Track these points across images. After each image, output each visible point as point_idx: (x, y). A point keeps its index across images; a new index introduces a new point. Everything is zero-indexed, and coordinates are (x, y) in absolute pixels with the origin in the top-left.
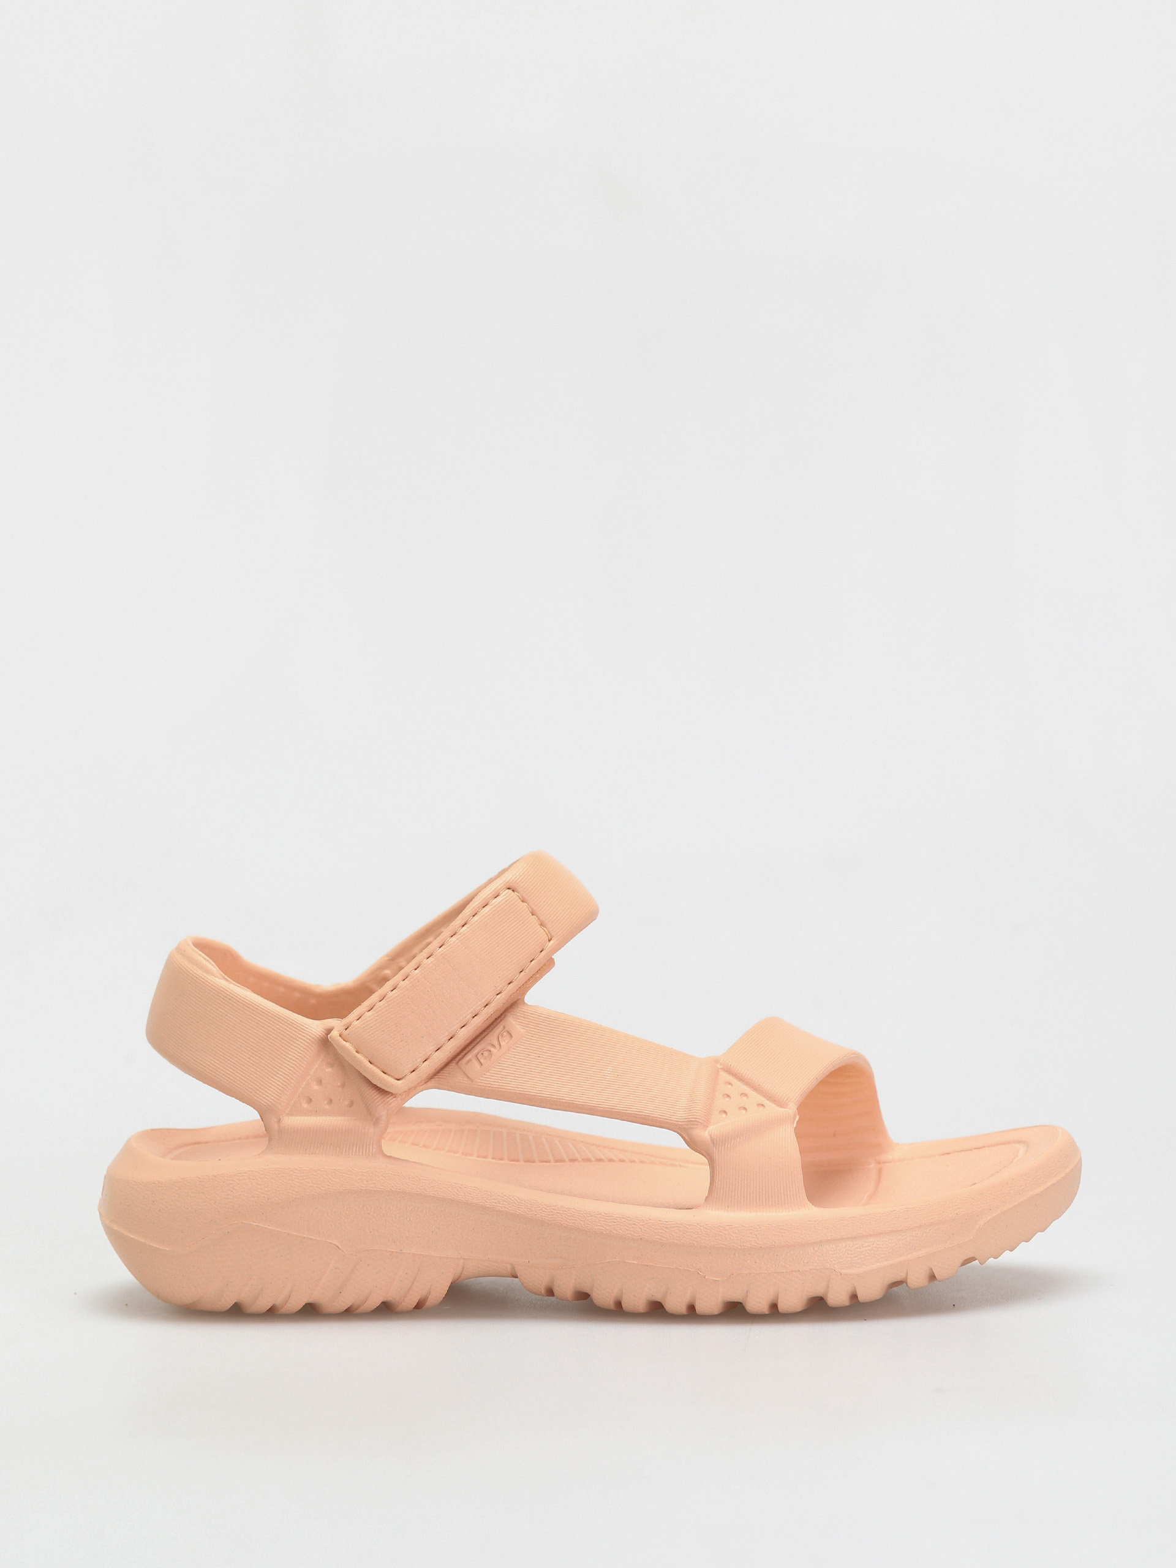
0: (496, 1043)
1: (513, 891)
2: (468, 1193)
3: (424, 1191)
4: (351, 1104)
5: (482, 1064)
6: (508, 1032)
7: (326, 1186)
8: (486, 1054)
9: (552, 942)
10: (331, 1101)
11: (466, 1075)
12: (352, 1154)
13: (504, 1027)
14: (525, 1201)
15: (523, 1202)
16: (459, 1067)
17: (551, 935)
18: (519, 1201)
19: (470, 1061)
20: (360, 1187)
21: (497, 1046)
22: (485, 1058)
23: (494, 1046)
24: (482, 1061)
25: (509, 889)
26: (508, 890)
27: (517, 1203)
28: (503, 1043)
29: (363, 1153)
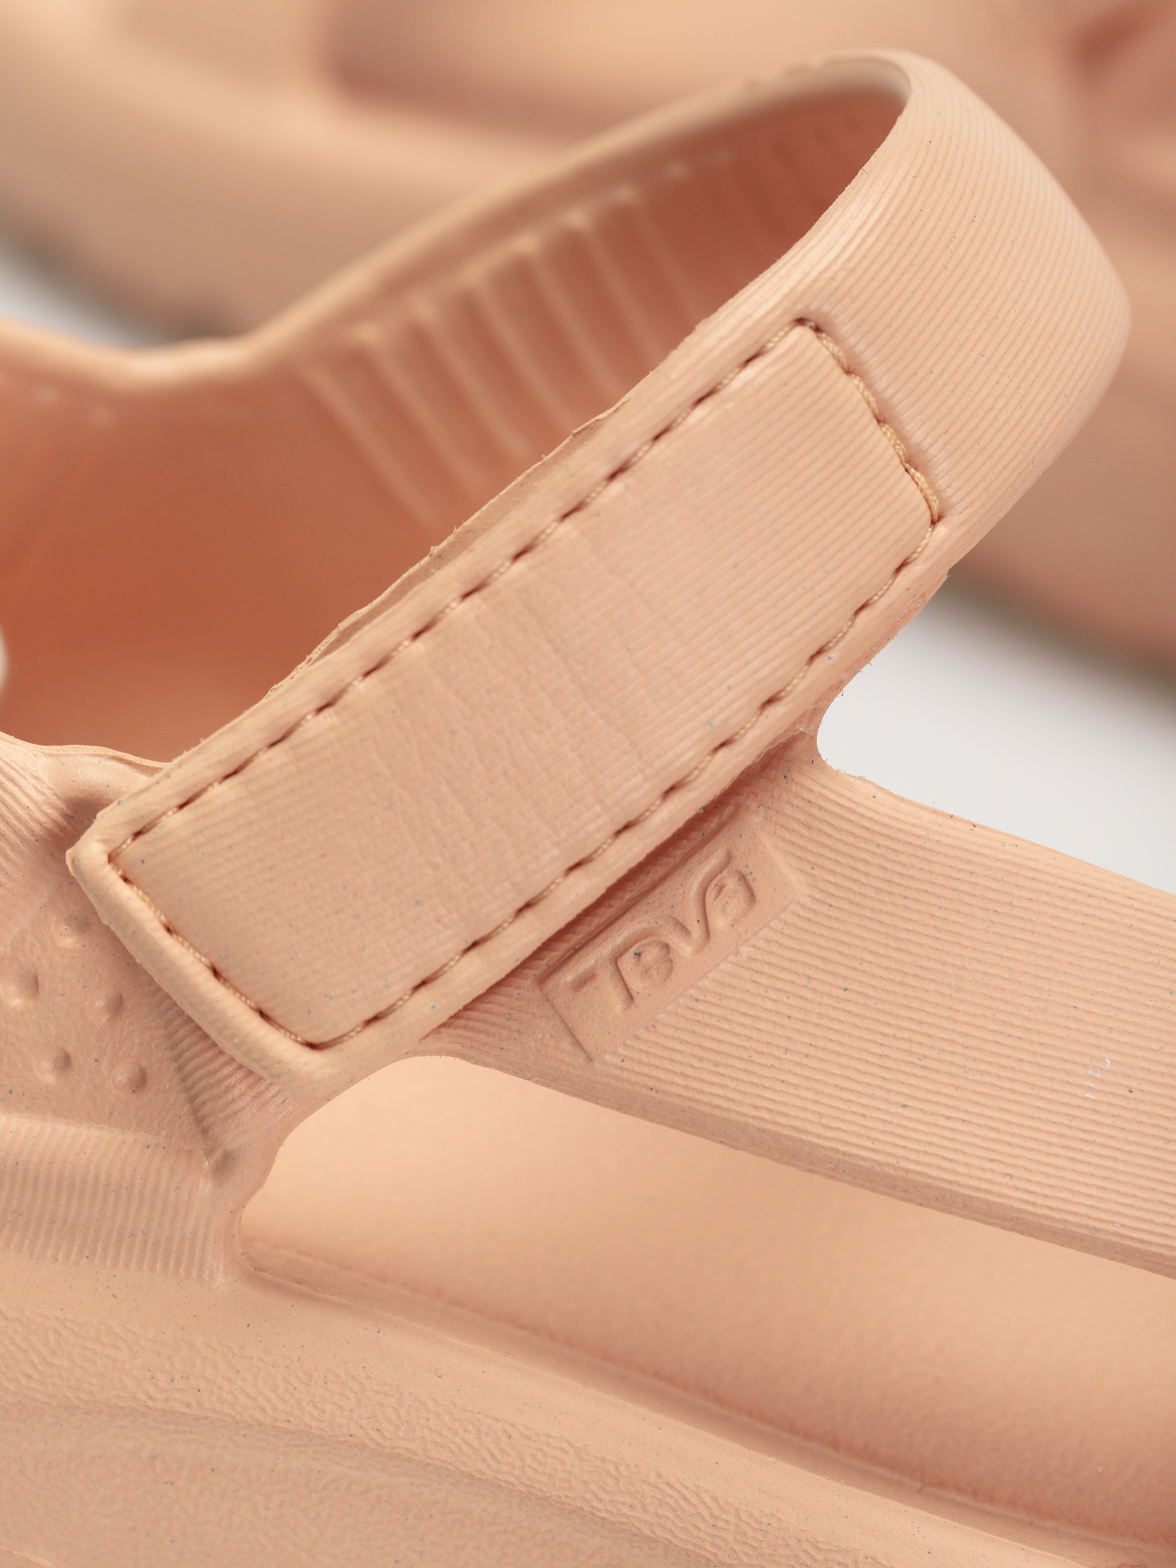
0: (692, 917)
1: (817, 329)
2: (533, 1457)
3: (374, 1434)
4: (140, 1081)
5: (631, 998)
6: (743, 878)
7: (23, 1380)
8: (651, 954)
9: (942, 529)
10: (65, 1062)
11: (571, 1033)
12: (127, 1266)
13: (729, 858)
14: (739, 1517)
15: (733, 1519)
16: (547, 998)
17: (941, 499)
18: (716, 1512)
19: (586, 980)
20: (143, 1398)
21: (696, 931)
22: (646, 971)
23: (685, 930)
24: (636, 985)
25: (801, 321)
26: (799, 330)
27: (711, 1521)
28: (719, 922)
29: (166, 1265)
